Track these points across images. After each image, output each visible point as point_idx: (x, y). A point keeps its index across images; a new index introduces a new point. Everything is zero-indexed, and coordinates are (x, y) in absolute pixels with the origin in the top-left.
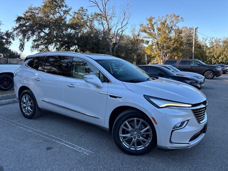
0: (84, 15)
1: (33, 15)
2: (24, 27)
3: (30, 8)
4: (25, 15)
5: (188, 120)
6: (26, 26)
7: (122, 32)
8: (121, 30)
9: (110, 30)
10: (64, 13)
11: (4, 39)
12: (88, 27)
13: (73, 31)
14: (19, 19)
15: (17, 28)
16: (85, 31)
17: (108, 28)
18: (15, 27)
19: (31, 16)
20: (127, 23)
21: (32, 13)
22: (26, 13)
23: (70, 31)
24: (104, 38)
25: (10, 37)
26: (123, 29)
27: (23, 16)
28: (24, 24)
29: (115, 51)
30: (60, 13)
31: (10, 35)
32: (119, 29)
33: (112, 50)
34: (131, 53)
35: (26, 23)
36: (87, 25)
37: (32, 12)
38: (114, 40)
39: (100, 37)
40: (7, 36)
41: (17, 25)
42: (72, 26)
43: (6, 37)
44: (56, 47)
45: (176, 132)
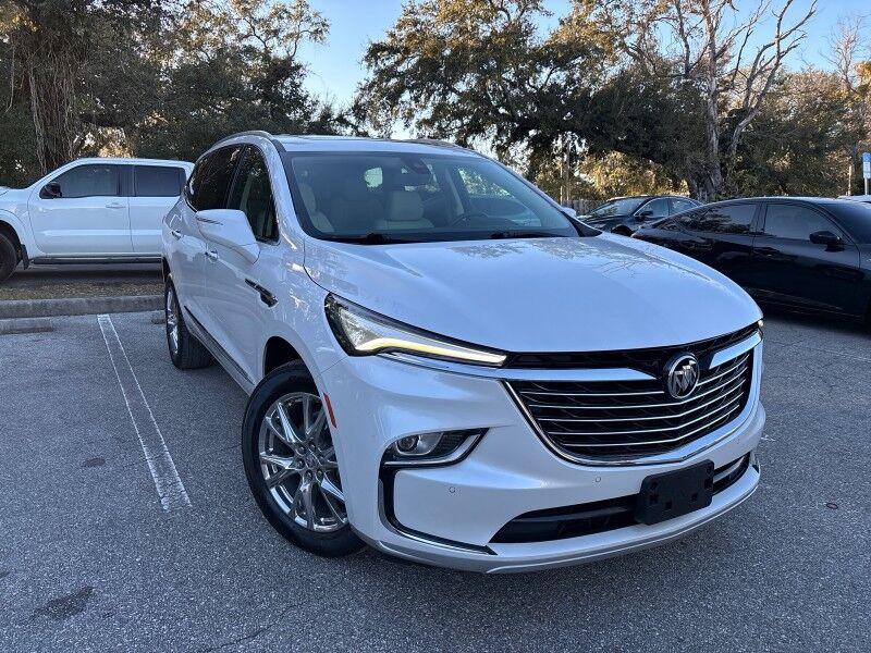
0: (618, 7)
1: (418, 31)
2: (394, 76)
3: (409, 8)
4: (392, 35)
5: (483, 432)
6: (402, 75)
7: (780, 58)
8: (771, 53)
9: (719, 55)
10: (520, 7)
11: (347, 124)
12: (629, 53)
13: (560, 77)
14: (376, 51)
15: (371, 86)
16: (613, 71)
17: (712, 45)
18: (364, 83)
19: (411, 37)
20: (811, 14)
21: (415, 26)
22: (399, 27)
23: (546, 77)
24: (690, 93)
25: (364, 117)
27: (388, 41)
28: (391, 68)
29: (734, 146)
30: (506, 11)
31: (365, 111)
32: (765, 48)
33: (722, 141)
34: (818, 152)
35: (398, 63)
36: (623, 45)
37: (415, 23)
38: (735, 99)
39: (672, 90)
40: (357, 116)
41: (372, 76)
42: (557, 55)
43: (352, 119)
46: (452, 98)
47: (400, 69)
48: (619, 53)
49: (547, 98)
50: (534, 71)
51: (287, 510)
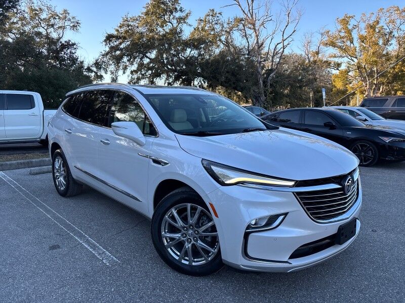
0: (217, 24)
1: (129, 29)
2: (118, 50)
3: (126, 19)
4: (117, 31)
5: (286, 214)
6: (121, 50)
7: (284, 49)
8: (281, 46)
9: (260, 46)
10: (178, 21)
11: (92, 71)
12: (223, 43)
13: (195, 53)
14: (109, 38)
15: (107, 54)
16: (217, 51)
17: (257, 42)
18: (104, 52)
19: (127, 32)
20: (294, 31)
21: (128, 27)
22: (120, 27)
23: (189, 52)
24: (250, 63)
25: (100, 68)
26: (286, 43)
27: (115, 33)
28: (117, 46)
29: (269, 84)
30: (171, 23)
31: (101, 65)
32: (278, 44)
33: (264, 82)
34: (300, 87)
35: (120, 44)
36: (220, 40)
37: (128, 26)
38: (268, 65)
39: (242, 60)
40: (97, 67)
41: (107, 49)
42: (194, 43)
43: (94, 69)
44: (168, 81)
45: (256, 236)
46: (146, 61)
47: (122, 46)
48: (219, 43)
49: (190, 62)
50: (184, 50)
51: (177, 258)
